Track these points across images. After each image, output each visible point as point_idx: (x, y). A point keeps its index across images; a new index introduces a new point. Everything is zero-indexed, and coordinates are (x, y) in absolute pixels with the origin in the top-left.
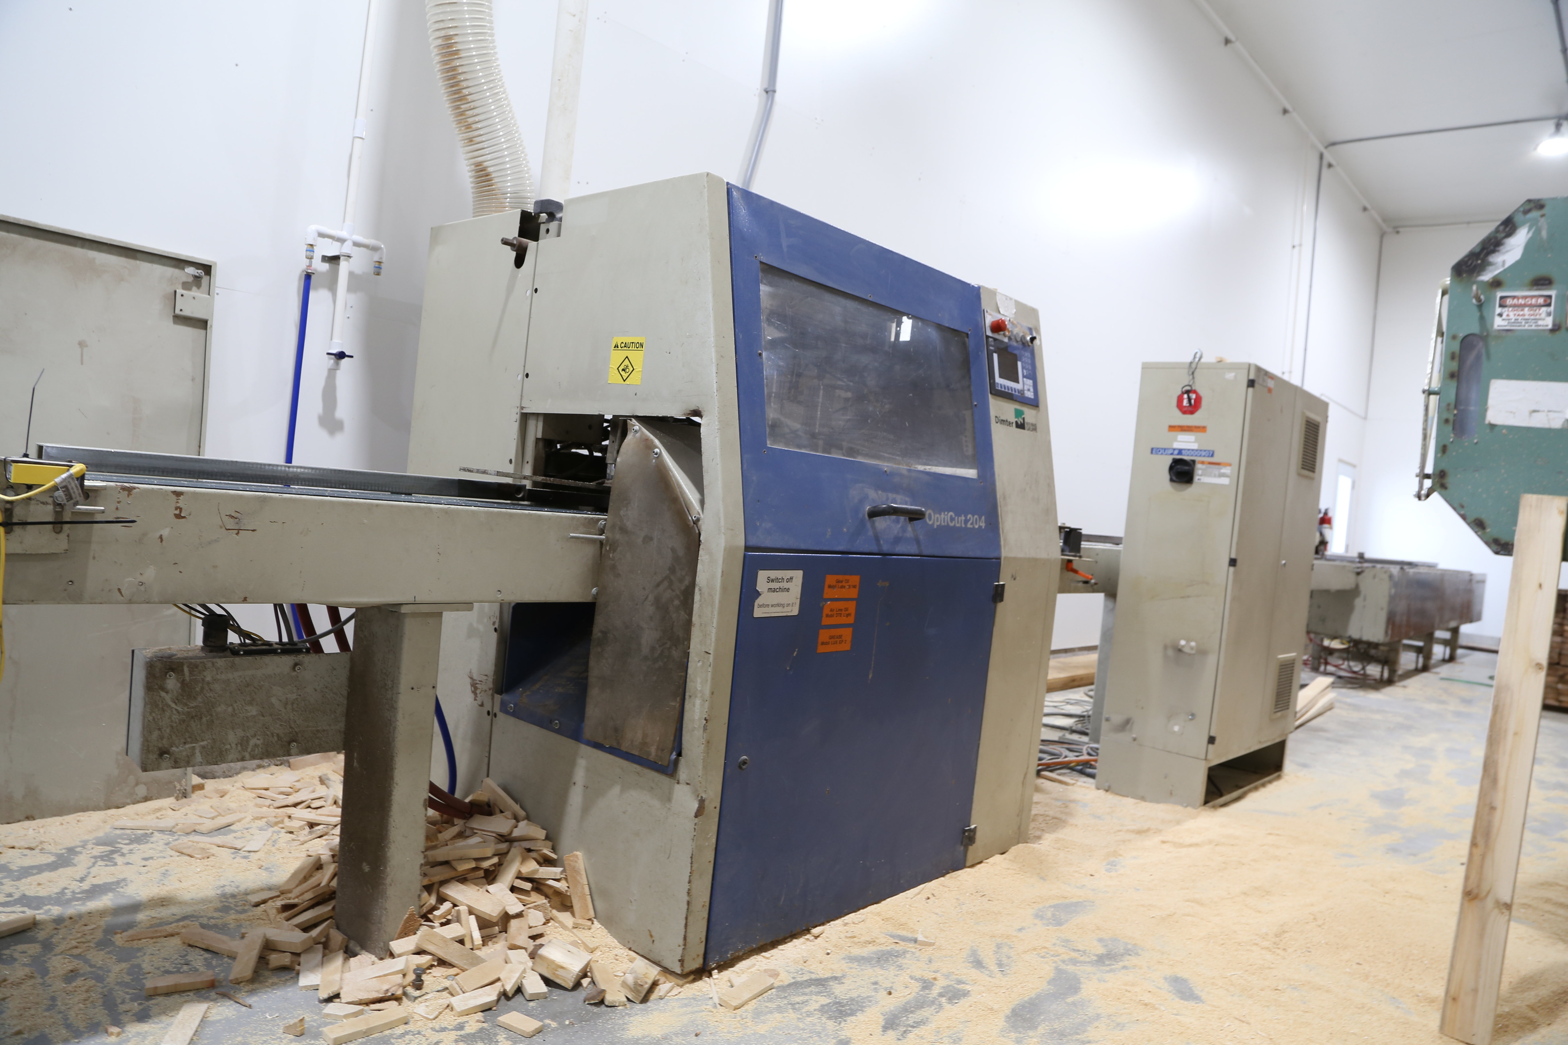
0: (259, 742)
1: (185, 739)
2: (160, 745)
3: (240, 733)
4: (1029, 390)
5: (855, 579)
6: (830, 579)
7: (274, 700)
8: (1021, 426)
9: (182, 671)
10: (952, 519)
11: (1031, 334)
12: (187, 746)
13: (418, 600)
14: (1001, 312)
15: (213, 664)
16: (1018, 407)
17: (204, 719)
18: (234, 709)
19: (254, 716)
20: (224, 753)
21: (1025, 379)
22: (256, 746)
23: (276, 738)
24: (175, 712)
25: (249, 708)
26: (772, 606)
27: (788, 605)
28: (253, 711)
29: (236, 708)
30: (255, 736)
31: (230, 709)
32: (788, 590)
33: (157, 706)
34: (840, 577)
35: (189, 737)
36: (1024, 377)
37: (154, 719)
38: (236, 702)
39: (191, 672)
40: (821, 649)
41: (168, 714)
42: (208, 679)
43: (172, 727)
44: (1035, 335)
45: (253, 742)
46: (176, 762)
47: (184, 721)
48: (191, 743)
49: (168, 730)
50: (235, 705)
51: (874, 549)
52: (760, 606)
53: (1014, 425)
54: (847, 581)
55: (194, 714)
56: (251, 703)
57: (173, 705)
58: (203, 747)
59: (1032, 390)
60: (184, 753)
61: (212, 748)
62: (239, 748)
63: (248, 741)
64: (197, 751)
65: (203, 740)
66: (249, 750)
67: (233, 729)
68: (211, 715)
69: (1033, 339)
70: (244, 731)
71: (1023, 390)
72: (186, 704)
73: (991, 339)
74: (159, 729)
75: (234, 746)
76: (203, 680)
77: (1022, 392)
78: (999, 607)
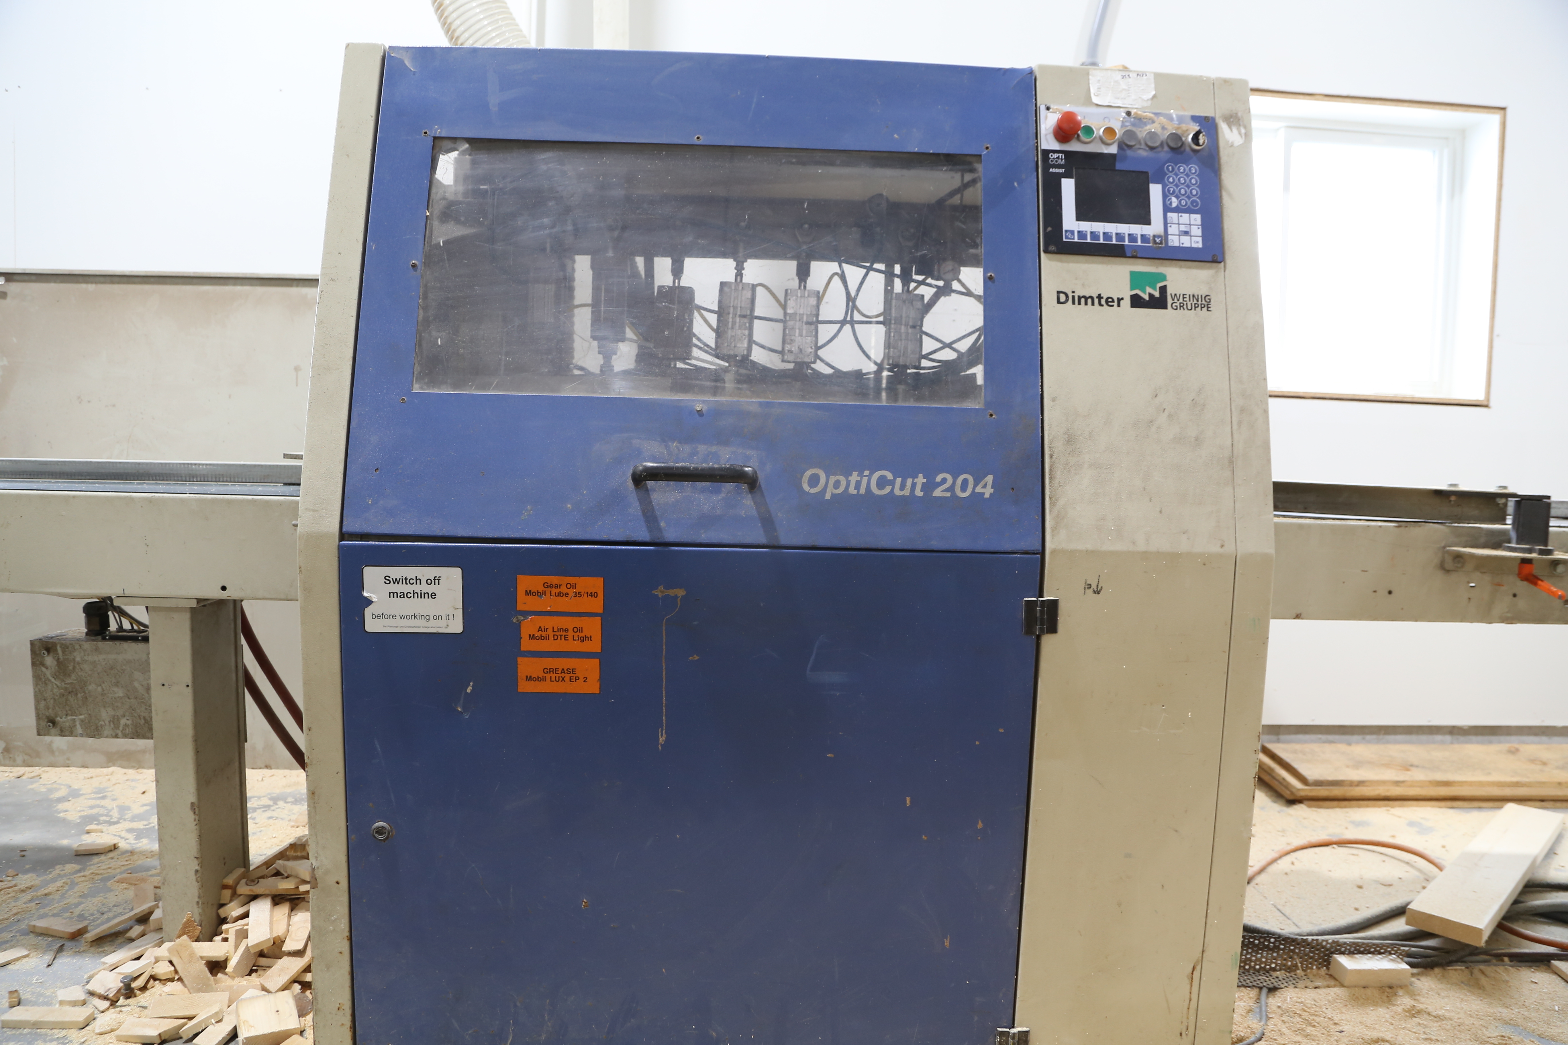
0: (129, 722)
1: (67, 711)
2: (47, 714)
3: (111, 712)
4: (1187, 234)
5: (596, 584)
6: (525, 582)
7: (136, 684)
9: (56, 650)
10: (882, 483)
12: (69, 718)
13: (127, 593)
15: (80, 646)
17: (79, 695)
18: (103, 690)
19: (121, 698)
20: (100, 728)
22: (126, 725)
23: (143, 721)
24: (55, 686)
25: (116, 689)
26: (402, 617)
27: (438, 617)
28: (120, 693)
29: (104, 688)
30: (124, 716)
31: (99, 689)
32: (433, 595)
33: (40, 679)
34: (554, 580)
35: (70, 710)
37: (40, 691)
38: (104, 683)
39: (63, 652)
40: (524, 687)
41: (49, 687)
42: (78, 659)
43: (55, 699)
45: (123, 721)
46: (62, 731)
47: (63, 695)
48: (71, 716)
49: (52, 701)
50: (103, 685)
51: (645, 536)
52: (374, 616)
54: (574, 586)
55: (70, 690)
56: (117, 684)
57: (53, 680)
58: (82, 721)
60: (67, 724)
61: (89, 722)
62: (112, 725)
63: (118, 720)
64: (77, 723)
65: (81, 715)
66: (121, 728)
67: (104, 707)
68: (84, 692)
70: (114, 710)
72: (63, 681)
74: (45, 700)
75: (107, 723)
76: (74, 660)
78: (1048, 642)
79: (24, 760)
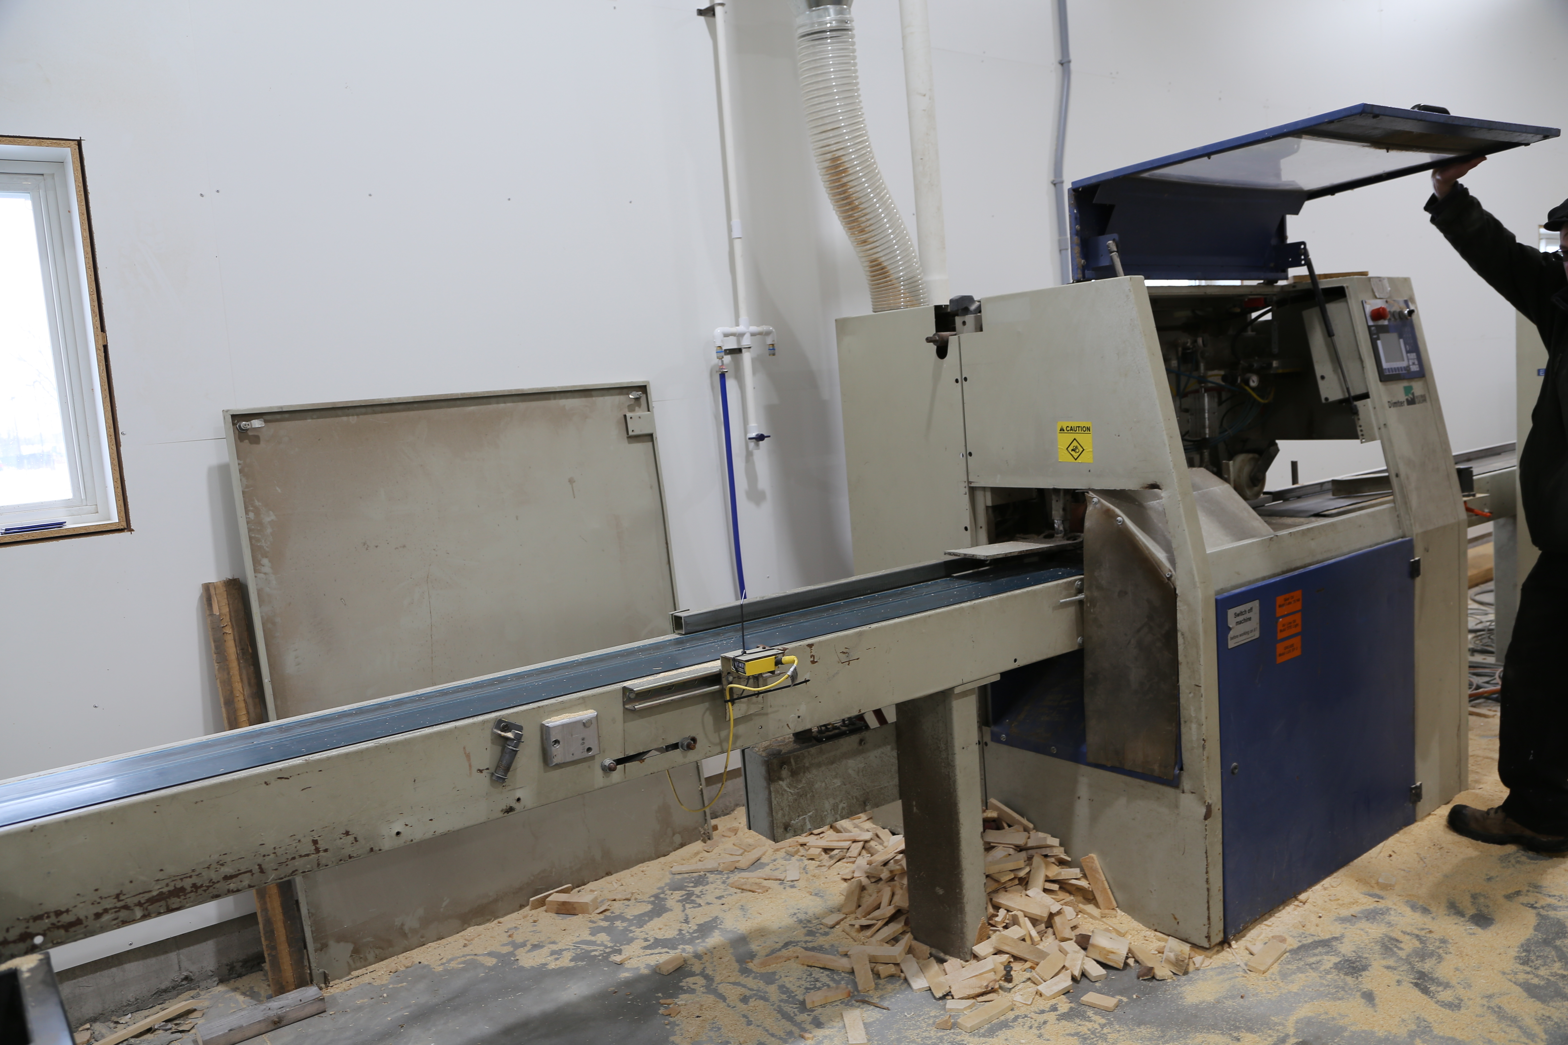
0: (845, 805)
1: (799, 813)
2: (784, 821)
3: (832, 801)
4: (1414, 364)
5: (1298, 594)
6: (1280, 600)
7: (850, 771)
8: (1411, 402)
9: (790, 762)
11: (1408, 307)
12: (800, 818)
13: (965, 681)
14: (1378, 296)
15: (809, 753)
16: (1405, 384)
17: (808, 796)
18: (826, 784)
19: (839, 786)
20: (824, 818)
21: (1409, 355)
22: (843, 808)
23: (855, 800)
24: (790, 795)
25: (835, 781)
26: (1241, 635)
27: (1251, 631)
28: (838, 782)
29: (827, 783)
30: (841, 801)
31: (824, 784)
32: (1250, 619)
33: (778, 792)
34: (1287, 596)
35: (801, 811)
36: (1408, 352)
37: (778, 802)
38: (827, 778)
39: (796, 762)
40: (1280, 660)
41: (785, 797)
42: (807, 765)
43: (789, 806)
44: (1412, 308)
45: (841, 806)
46: (795, 831)
47: (796, 800)
48: (803, 815)
49: (787, 809)
50: (826, 780)
52: (1232, 638)
53: (1405, 403)
54: (1292, 597)
55: (802, 793)
56: (836, 777)
57: (788, 790)
58: (810, 817)
59: (1416, 362)
60: (799, 824)
61: (816, 816)
62: (833, 812)
63: (837, 807)
64: (807, 821)
65: (810, 812)
66: (839, 813)
67: (827, 799)
68: (812, 792)
69: (1411, 312)
70: (834, 799)
71: (1408, 366)
72: (796, 787)
73: (1373, 328)
74: (782, 809)
75: (829, 811)
76: (804, 766)
77: (1407, 368)
78: (1418, 581)
79: (376, 955)
